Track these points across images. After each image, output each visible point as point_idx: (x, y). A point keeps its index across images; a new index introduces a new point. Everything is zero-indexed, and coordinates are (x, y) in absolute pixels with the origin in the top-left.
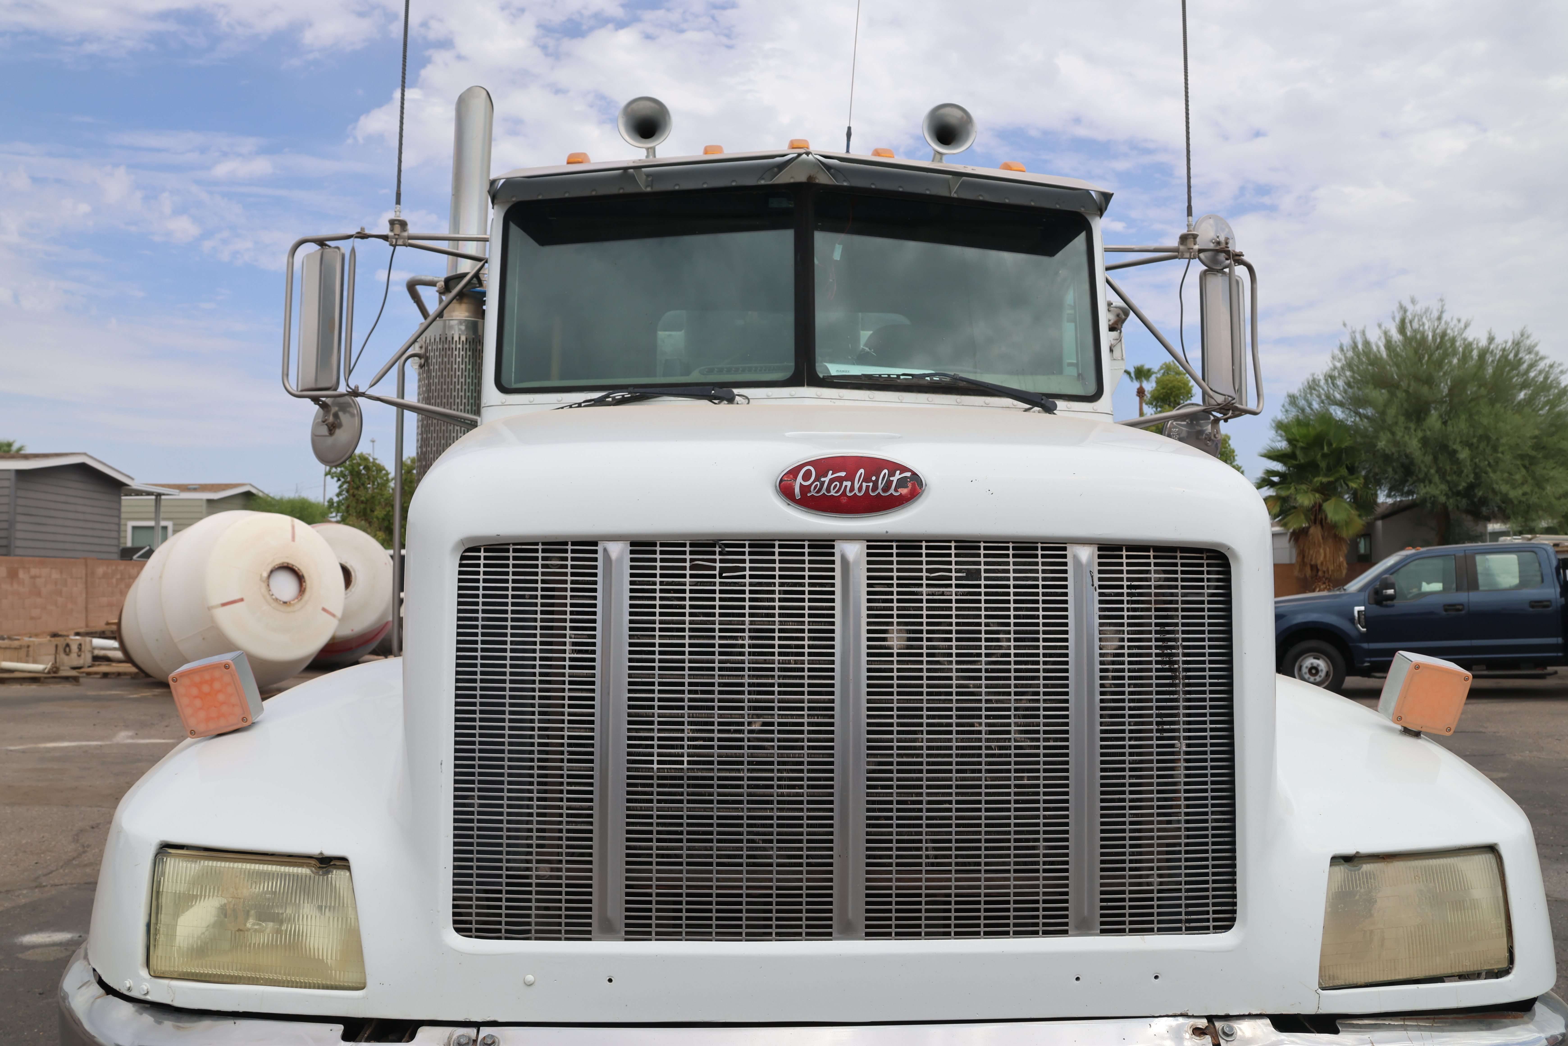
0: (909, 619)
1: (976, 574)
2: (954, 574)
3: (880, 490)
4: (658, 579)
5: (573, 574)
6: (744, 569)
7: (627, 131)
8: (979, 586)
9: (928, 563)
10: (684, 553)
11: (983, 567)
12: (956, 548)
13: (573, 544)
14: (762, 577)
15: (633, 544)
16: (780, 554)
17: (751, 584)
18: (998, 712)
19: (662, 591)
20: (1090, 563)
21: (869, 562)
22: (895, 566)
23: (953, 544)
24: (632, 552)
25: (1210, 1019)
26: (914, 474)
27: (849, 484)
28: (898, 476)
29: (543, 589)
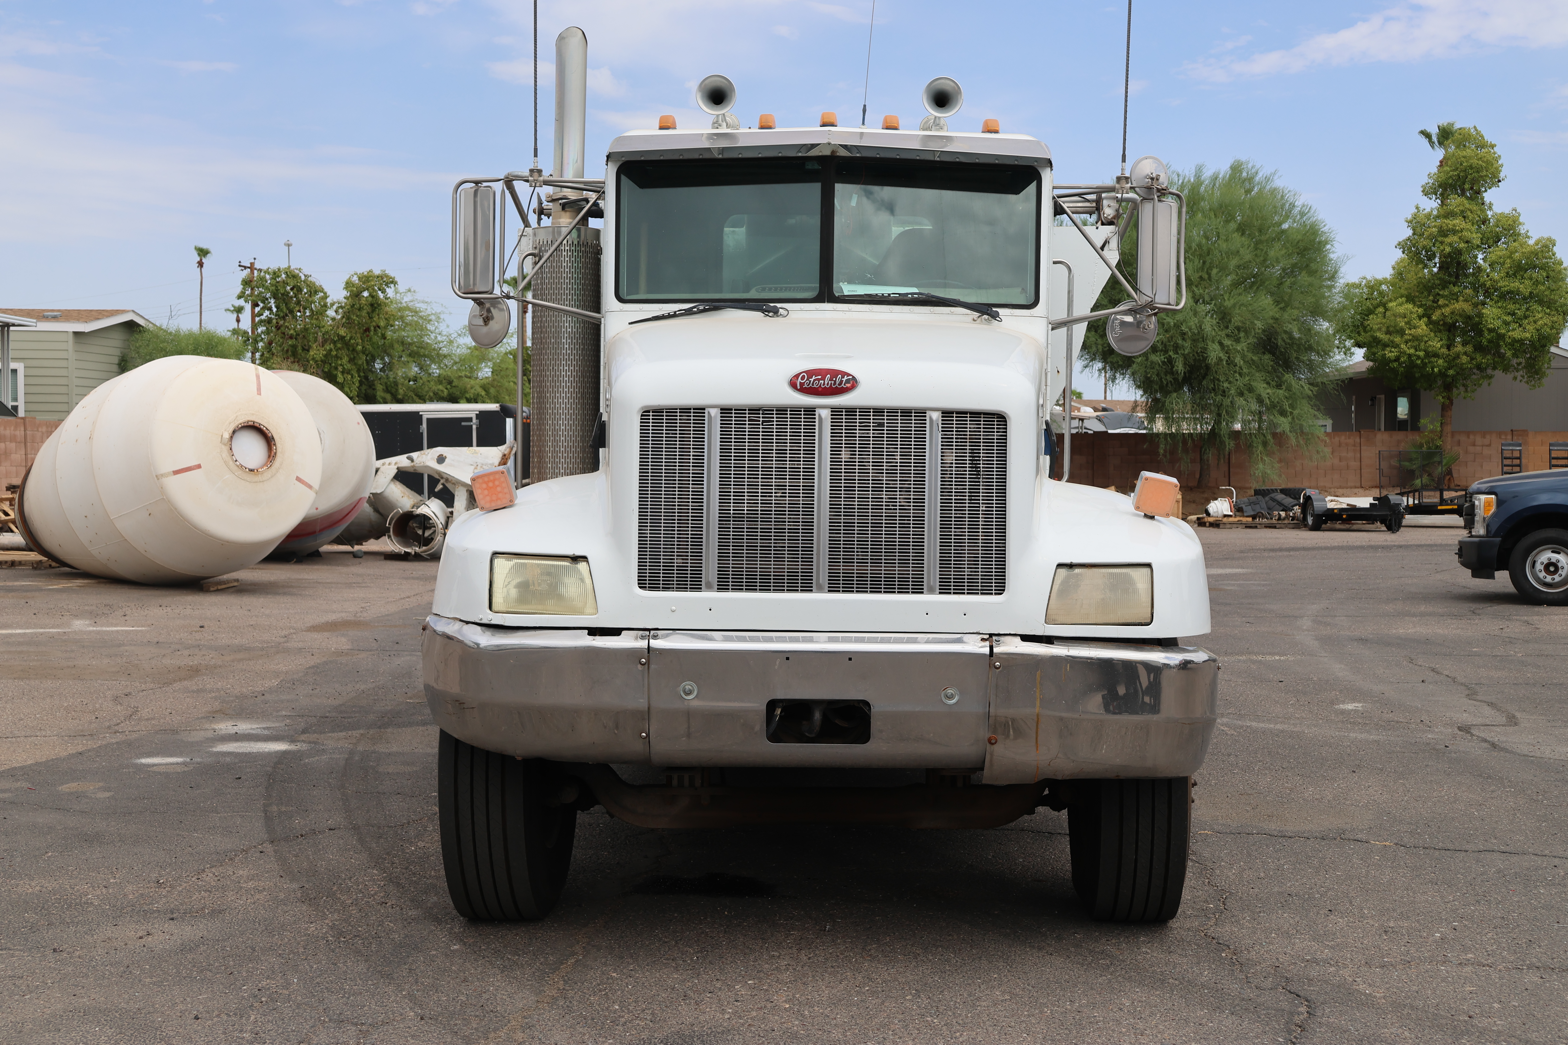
0: (850, 446)
1: (882, 425)
2: (872, 424)
3: (837, 385)
4: (733, 426)
5: (694, 423)
6: (773, 421)
7: (703, 100)
8: (884, 430)
9: (859, 419)
10: (745, 414)
11: (885, 421)
12: (873, 412)
13: (694, 409)
14: (782, 425)
15: (721, 409)
16: (790, 414)
17: (776, 428)
18: (891, 490)
19: (735, 431)
20: (937, 420)
21: (832, 419)
22: (844, 420)
23: (872, 410)
24: (721, 413)
25: (991, 635)
26: (853, 377)
27: (822, 382)
28: (846, 378)
29: (680, 430)
